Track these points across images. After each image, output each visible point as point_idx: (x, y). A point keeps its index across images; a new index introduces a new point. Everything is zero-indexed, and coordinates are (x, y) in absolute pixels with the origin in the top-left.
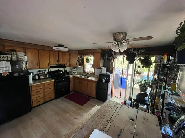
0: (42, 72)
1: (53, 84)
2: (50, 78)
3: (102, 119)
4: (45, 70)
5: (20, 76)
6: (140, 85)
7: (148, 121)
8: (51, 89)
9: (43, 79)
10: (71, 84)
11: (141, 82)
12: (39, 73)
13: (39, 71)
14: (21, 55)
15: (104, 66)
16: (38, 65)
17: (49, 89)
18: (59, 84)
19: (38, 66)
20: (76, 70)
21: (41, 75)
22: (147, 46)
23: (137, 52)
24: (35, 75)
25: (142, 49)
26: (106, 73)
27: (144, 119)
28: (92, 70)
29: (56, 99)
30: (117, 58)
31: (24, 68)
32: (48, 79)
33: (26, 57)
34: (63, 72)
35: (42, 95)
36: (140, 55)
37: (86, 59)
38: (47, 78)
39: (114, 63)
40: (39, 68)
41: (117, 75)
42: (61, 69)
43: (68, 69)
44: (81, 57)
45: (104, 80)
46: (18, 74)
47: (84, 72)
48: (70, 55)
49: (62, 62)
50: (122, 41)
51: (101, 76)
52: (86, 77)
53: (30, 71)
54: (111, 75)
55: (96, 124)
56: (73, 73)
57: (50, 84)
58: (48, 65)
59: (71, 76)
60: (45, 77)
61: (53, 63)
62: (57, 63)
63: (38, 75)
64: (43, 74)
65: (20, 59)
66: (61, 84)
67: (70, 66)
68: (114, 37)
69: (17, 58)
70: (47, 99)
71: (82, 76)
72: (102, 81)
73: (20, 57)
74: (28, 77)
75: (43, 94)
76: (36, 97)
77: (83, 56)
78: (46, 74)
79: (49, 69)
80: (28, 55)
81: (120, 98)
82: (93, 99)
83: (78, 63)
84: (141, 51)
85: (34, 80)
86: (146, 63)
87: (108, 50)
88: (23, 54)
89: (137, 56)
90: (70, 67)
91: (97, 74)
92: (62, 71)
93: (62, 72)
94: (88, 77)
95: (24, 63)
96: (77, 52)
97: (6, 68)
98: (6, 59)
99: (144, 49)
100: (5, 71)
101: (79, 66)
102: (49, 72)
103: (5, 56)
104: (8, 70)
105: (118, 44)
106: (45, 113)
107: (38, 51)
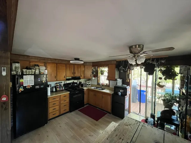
0: (58, 84)
1: (68, 96)
2: (66, 90)
3: (121, 140)
4: (62, 82)
5: (40, 88)
6: (164, 100)
8: (65, 102)
9: (59, 91)
10: (85, 96)
11: (165, 96)
12: (56, 85)
13: (56, 83)
14: (43, 69)
15: (120, 78)
16: (55, 78)
17: (64, 101)
18: (74, 96)
20: (90, 82)
21: (58, 87)
22: (168, 56)
23: (156, 63)
24: (53, 87)
25: (162, 59)
26: (122, 86)
28: (107, 82)
30: (133, 69)
31: (45, 81)
32: (64, 91)
33: (46, 71)
34: (78, 84)
35: (57, 108)
36: (161, 65)
37: (100, 71)
38: (62, 90)
39: (130, 75)
40: (57, 80)
41: (134, 88)
42: (76, 81)
43: (82, 81)
44: (95, 68)
45: (120, 93)
46: (39, 86)
47: (98, 84)
48: (84, 67)
49: (77, 75)
50: (140, 53)
51: (116, 88)
53: (49, 83)
54: (127, 87)
56: (87, 85)
57: (66, 96)
58: (65, 77)
59: (85, 88)
60: (61, 89)
61: (69, 75)
62: (73, 75)
63: (55, 87)
64: (60, 86)
65: (42, 72)
66: (76, 96)
68: (130, 49)
69: (40, 72)
70: (62, 112)
71: (96, 88)
72: (118, 94)
73: (41, 71)
74: (47, 89)
75: (58, 106)
76: (52, 109)
77: (98, 67)
78: (62, 86)
79: (65, 81)
80: (48, 69)
81: (139, 114)
83: (92, 75)
84: (161, 61)
85: (52, 92)
86: (170, 75)
87: (123, 61)
88: (44, 68)
89: (156, 67)
90: (84, 79)
91: (112, 86)
92: (76, 83)
94: (103, 89)
95: (45, 76)
96: (92, 64)
97: (30, 81)
98: (31, 73)
99: (164, 59)
100: (29, 84)
101: (93, 78)
102: (65, 84)
103: (30, 70)
104: (31, 83)
105: (134, 56)
106: (60, 127)
107: (57, 65)
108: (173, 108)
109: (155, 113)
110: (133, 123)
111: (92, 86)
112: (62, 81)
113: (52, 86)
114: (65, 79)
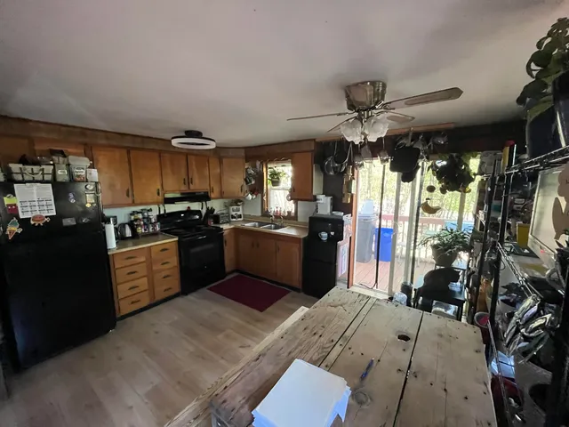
0: (140, 216)
1: (174, 249)
2: (166, 232)
3: (317, 337)
4: (151, 210)
5: (79, 226)
6: (435, 247)
7: (450, 341)
8: (166, 266)
9: (145, 235)
10: (226, 249)
11: (438, 236)
12: (133, 218)
13: (133, 213)
14: (81, 165)
15: (326, 193)
16: (128, 195)
17: (163, 264)
18: (193, 250)
19: (130, 197)
20: (240, 207)
21: (139, 225)
22: (452, 126)
23: (424, 145)
24: (123, 225)
25: (438, 133)
26: (332, 214)
27: (441, 336)
28: (290, 207)
29: (186, 294)
30: (362, 165)
31: (92, 204)
32: (160, 236)
33: (94, 172)
34: (203, 214)
35: (143, 283)
36: (435, 152)
37: (269, 173)
38: (155, 234)
39: (354, 182)
40: (134, 204)
41: (366, 221)
42: (195, 206)
43: (217, 205)
44: (254, 167)
45: (324, 235)
46: (73, 219)
47: (265, 214)
48: (221, 163)
49: (198, 186)
50: (374, 108)
51: (316, 223)
52: (271, 228)
53: (107, 213)
54: (345, 218)
55: (300, 348)
56: (233, 217)
57: (166, 249)
58: (158, 194)
59: (225, 227)
60: (151, 230)
61: (173, 187)
62: (184, 188)
63: (131, 224)
64: (145, 220)
65: (79, 176)
66: (198, 249)
67: (222, 196)
68: (348, 96)
69: (70, 173)
70: (159, 297)
71: (260, 226)
72: (320, 239)
73: (77, 172)
74: (104, 228)
75: (146, 278)
76: (128, 288)
77: (262, 163)
78: (153, 221)
79: (161, 206)
80: (99, 166)
81: (375, 288)
82: (293, 293)
83: (246, 188)
84: (435, 140)
85: (121, 238)
86: (454, 179)
87: (334, 142)
88: (86, 162)
89: (422, 158)
90: (221, 200)
91: (303, 218)
92: (198, 212)
93: (201, 216)
94: (277, 228)
95: (91, 187)
96: (242, 153)
97: (41, 203)
98: (39, 177)
99: (443, 136)
100: (38, 213)
101: (250, 196)
102: (163, 215)
103: (36, 168)
104: (45, 208)
105: (359, 119)
106: (157, 333)
107: (128, 153)
108: (455, 264)
109: (412, 282)
110: (352, 300)
111: (248, 219)
112: (152, 207)
113: (119, 222)
114: (161, 198)
